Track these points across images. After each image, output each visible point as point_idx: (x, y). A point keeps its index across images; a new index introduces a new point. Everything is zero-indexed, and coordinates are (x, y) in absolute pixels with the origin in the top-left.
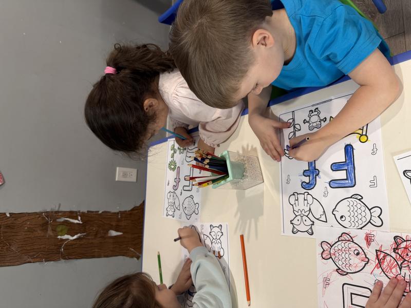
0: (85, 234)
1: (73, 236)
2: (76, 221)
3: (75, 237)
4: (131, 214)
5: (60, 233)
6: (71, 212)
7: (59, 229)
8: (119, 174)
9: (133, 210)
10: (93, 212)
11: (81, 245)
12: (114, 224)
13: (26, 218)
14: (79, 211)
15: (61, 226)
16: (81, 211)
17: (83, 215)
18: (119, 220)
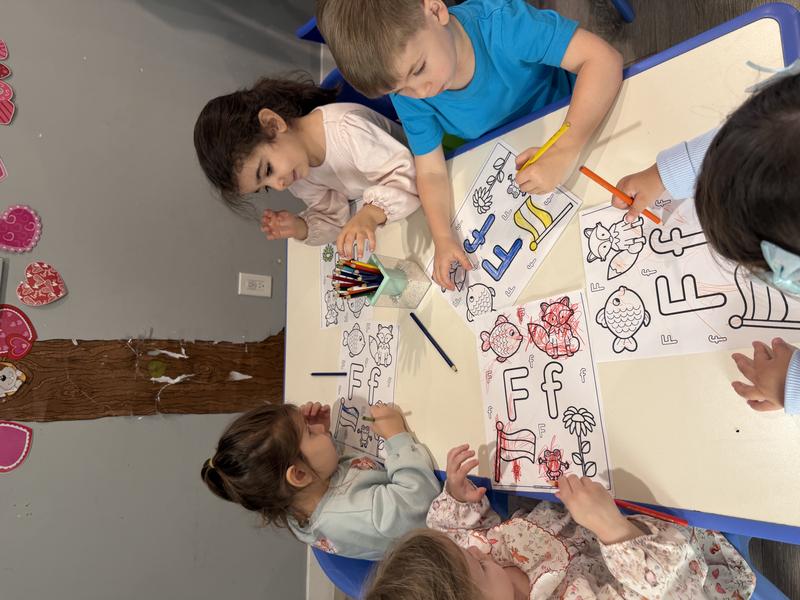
0: (193, 375)
1: (174, 378)
2: (177, 356)
3: (178, 380)
4: (264, 348)
5: (154, 373)
6: (170, 342)
7: (152, 367)
8: (243, 284)
9: (266, 341)
10: (203, 342)
11: (188, 392)
12: (238, 361)
13: (103, 348)
14: (183, 340)
15: (154, 362)
16: (185, 340)
17: (189, 346)
18: (245, 356)
